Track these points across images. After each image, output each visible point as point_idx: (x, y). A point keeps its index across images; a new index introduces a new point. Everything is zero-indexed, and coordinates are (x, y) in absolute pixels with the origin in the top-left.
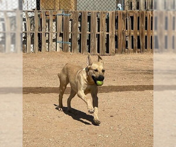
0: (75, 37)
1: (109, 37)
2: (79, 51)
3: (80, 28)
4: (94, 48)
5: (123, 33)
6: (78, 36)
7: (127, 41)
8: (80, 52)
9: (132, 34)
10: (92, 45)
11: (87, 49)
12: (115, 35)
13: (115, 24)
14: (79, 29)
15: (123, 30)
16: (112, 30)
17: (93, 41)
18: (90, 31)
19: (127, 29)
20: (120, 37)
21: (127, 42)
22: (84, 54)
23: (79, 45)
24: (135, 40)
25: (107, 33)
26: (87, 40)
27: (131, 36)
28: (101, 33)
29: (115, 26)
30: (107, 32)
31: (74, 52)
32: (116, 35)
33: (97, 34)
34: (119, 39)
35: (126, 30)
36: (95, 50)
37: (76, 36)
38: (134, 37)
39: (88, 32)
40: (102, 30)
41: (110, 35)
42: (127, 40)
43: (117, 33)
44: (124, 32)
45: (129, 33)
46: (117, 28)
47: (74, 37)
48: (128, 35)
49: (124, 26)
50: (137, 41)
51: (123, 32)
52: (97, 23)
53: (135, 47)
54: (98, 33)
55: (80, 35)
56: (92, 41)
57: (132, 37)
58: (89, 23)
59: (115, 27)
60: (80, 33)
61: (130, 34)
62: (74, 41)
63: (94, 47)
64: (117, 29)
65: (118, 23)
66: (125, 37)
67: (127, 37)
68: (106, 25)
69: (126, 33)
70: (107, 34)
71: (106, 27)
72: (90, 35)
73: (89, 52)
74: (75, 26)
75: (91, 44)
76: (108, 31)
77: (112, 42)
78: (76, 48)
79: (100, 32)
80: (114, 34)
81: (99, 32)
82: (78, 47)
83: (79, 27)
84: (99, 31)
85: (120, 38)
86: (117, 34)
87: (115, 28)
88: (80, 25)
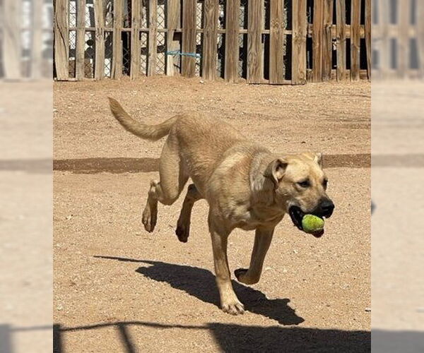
0: (210, 41)
1: (293, 42)
2: (219, 74)
3: (223, 21)
4: (256, 69)
5: (326, 32)
6: (219, 40)
7: (336, 51)
8: (222, 76)
9: (348, 33)
10: (250, 60)
11: (239, 70)
12: (307, 35)
13: (308, 10)
14: (219, 22)
15: (327, 26)
16: (299, 24)
17: (253, 50)
18: (245, 27)
19: (335, 22)
20: (319, 42)
21: (334, 53)
22: (231, 81)
23: (220, 60)
24: (355, 47)
25: (288, 32)
26: (240, 48)
27: (345, 39)
28: (272, 31)
29: (308, 15)
30: (287, 29)
31: (207, 77)
32: (310, 36)
33: (263, 35)
34: (316, 46)
35: (334, 26)
36: (259, 71)
37: (214, 40)
38: (352, 43)
39: (242, 30)
40: (276, 26)
41: (294, 37)
42: (335, 49)
43: (310, 32)
44: (328, 28)
45: (339, 31)
46: (311, 19)
47: (209, 42)
48: (338, 36)
49: (328, 15)
50: (359, 51)
51: (326, 30)
52: (263, 7)
53: (355, 65)
54: (267, 32)
55: (224, 35)
56: (251, 50)
57: (348, 41)
58: (243, 8)
59: (307, 17)
60: (224, 31)
61: (342, 34)
62: (208, 51)
63: (257, 65)
64: (312, 23)
65: (314, 9)
66: (330, 42)
67: (335, 40)
68: (286, 12)
69: (334, 32)
70: (287, 35)
71: (285, 18)
72: (245, 36)
73: (244, 76)
74: (211, 15)
75: (249, 58)
76: (289, 27)
77: (299, 53)
78: (212, 68)
79: (271, 28)
80: (305, 34)
81: (269, 29)
82: (218, 65)
83: (220, 19)
84: (267, 27)
85: (318, 44)
86: (311, 34)
87: (306, 21)
88: (222, 13)
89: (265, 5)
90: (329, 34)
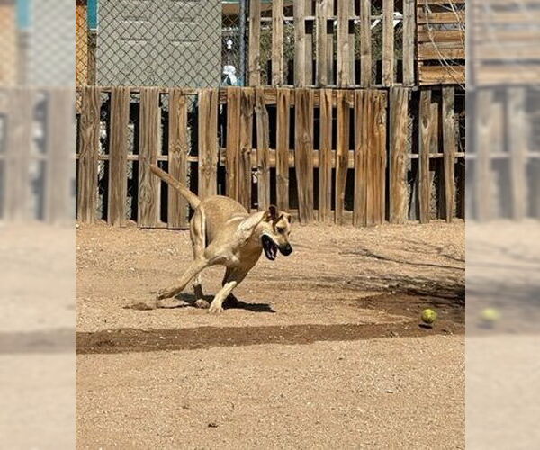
0: (88, 171)
1: (199, 171)
2: (101, 215)
3: (106, 143)
4: (151, 206)
5: (243, 159)
6: (100, 169)
7: (256, 184)
8: (105, 217)
9: (272, 160)
10: (142, 196)
11: (128, 209)
12: (218, 163)
13: (219, 130)
14: (100, 144)
15: (244, 150)
16: (208, 148)
17: (146, 182)
18: (136, 151)
19: (255, 146)
20: (235, 173)
21: (255, 186)
22: (117, 224)
23: (101, 197)
24: (282, 179)
25: (192, 159)
26: (129, 180)
27: (268, 167)
28: (171, 157)
29: (219, 136)
30: (192, 154)
31: (84, 220)
32: (222, 164)
33: (159, 162)
34: (230, 178)
35: (255, 150)
36: (154, 211)
37: (93, 169)
38: (278, 173)
39: (131, 156)
40: (177, 150)
41: (200, 165)
42: (255, 181)
43: (222, 158)
44: (246, 154)
45: (261, 157)
46: (223, 142)
47: (86, 172)
48: (260, 165)
49: (246, 136)
50: (287, 185)
51: (243, 156)
52: (160, 125)
53: (282, 203)
54: (165, 158)
55: (106, 163)
56: (144, 182)
57: (273, 171)
58: (132, 127)
59: (218, 139)
60: (106, 157)
61: (265, 161)
62: (86, 184)
63: (151, 202)
64: (225, 146)
65: (228, 128)
66: (249, 173)
67: (256, 170)
68: (190, 132)
69: (254, 159)
70: (192, 163)
71: (189, 140)
72: (136, 163)
73: (134, 217)
74: (89, 134)
75: (141, 193)
76: (195, 152)
77: (207, 186)
78: (91, 207)
79: (170, 153)
80: (215, 160)
81: (167, 154)
82: (98, 203)
83: (102, 140)
84: (165, 151)
85: (233, 175)
86: (224, 162)
87: (217, 144)
88: (104, 133)
89: (163, 122)
90: (247, 162)
